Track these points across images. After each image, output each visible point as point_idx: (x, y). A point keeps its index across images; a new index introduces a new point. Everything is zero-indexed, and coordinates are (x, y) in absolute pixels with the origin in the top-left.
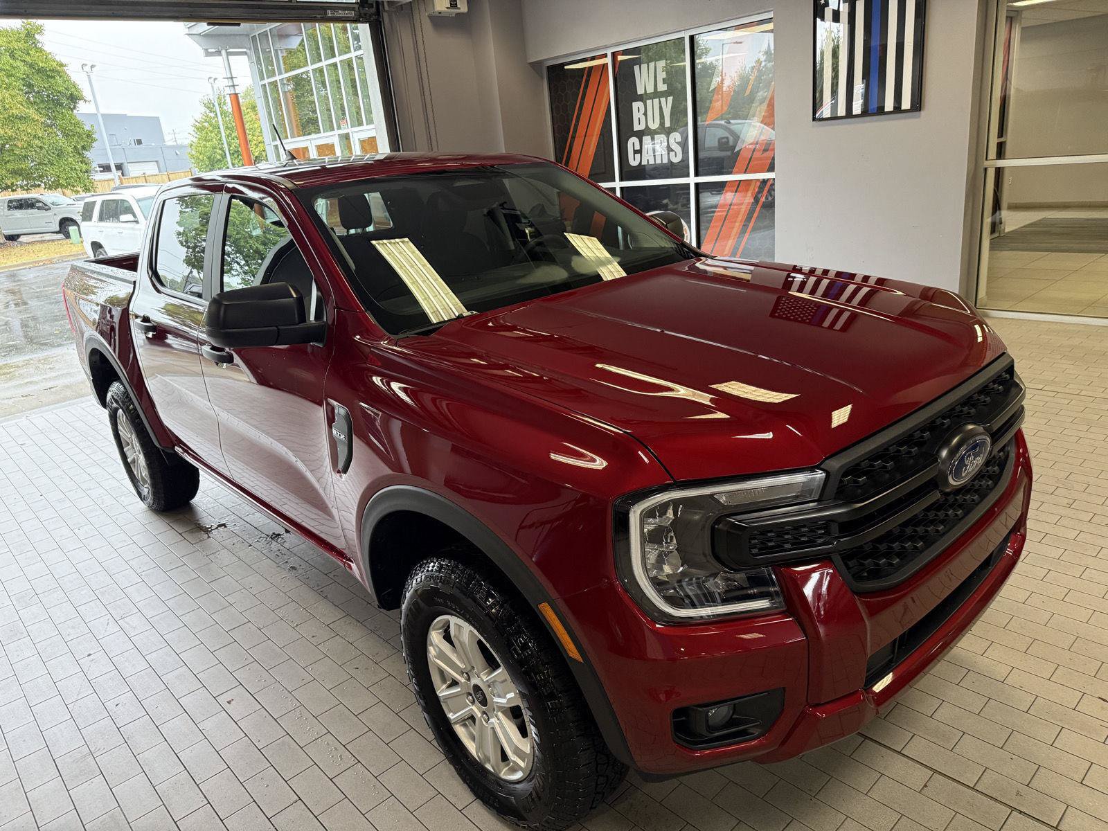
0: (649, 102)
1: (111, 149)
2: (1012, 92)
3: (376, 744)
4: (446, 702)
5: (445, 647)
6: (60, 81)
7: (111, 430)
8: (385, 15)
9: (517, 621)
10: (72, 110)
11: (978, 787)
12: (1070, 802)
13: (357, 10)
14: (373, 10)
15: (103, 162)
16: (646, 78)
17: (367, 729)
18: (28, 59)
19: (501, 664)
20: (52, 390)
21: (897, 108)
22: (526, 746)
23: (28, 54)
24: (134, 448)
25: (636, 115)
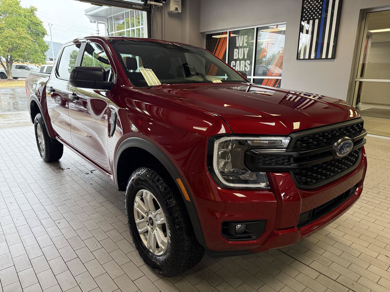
0: (240, 49)
1: (54, 54)
2: (367, 62)
3: (111, 242)
4: (138, 225)
5: (141, 202)
6: (40, 27)
7: (34, 131)
8: (153, 10)
9: (168, 189)
10: (43, 37)
11: (337, 280)
12: (372, 289)
13: (143, 6)
14: (149, 7)
15: (51, 58)
16: (240, 41)
17: (108, 237)
18: (30, 19)
19: (160, 207)
20: (18, 123)
21: (327, 58)
22: (166, 240)
23: (31, 17)
24: (41, 138)
25: (235, 53)
